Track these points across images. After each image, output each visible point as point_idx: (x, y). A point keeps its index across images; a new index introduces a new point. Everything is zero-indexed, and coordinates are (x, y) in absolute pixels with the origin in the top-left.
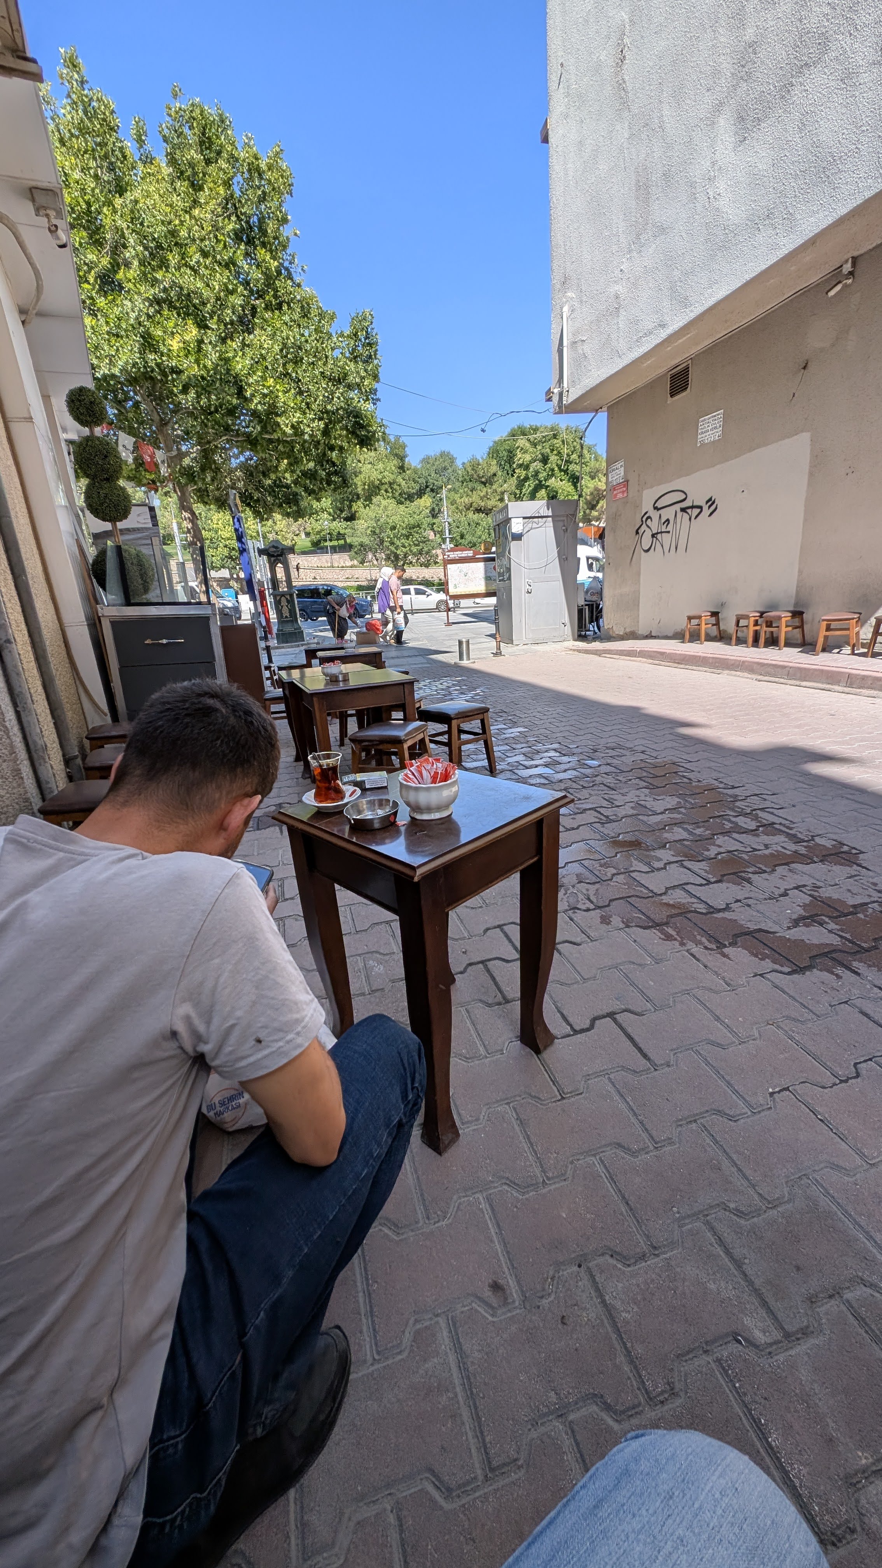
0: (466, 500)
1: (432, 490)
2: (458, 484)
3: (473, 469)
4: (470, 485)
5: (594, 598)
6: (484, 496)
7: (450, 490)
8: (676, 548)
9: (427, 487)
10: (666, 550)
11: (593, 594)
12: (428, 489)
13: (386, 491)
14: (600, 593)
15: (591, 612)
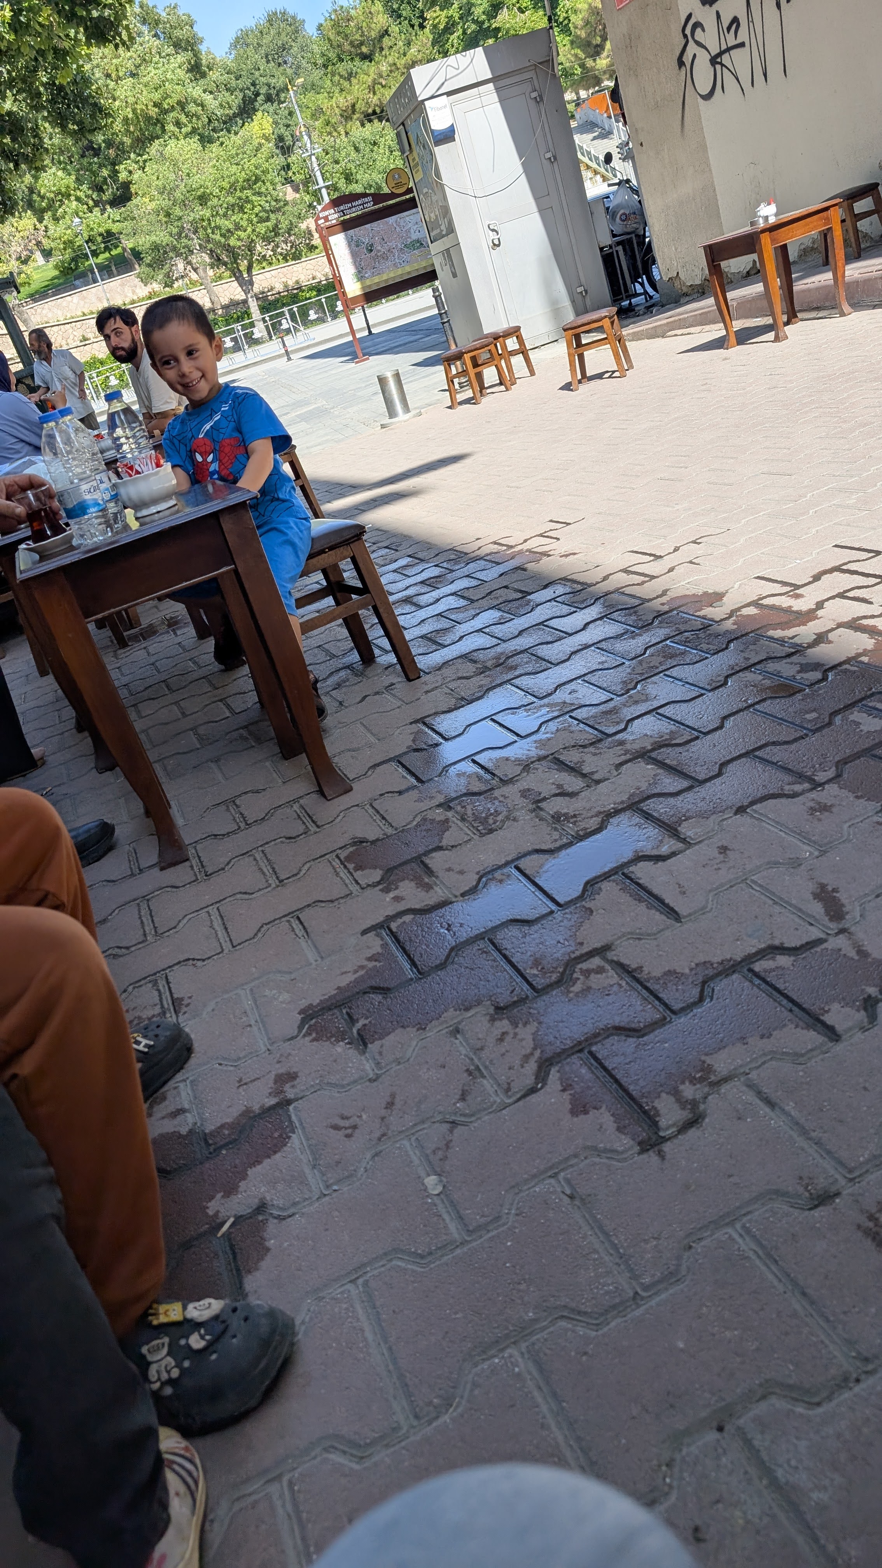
0: (342, 101)
1: (269, 99)
2: (317, 73)
3: (339, 33)
4: (342, 68)
5: (631, 226)
6: (375, 82)
7: (305, 89)
8: (765, 75)
9: (257, 94)
10: (746, 83)
11: (626, 218)
12: (260, 99)
13: (178, 124)
14: (639, 214)
15: (632, 257)
